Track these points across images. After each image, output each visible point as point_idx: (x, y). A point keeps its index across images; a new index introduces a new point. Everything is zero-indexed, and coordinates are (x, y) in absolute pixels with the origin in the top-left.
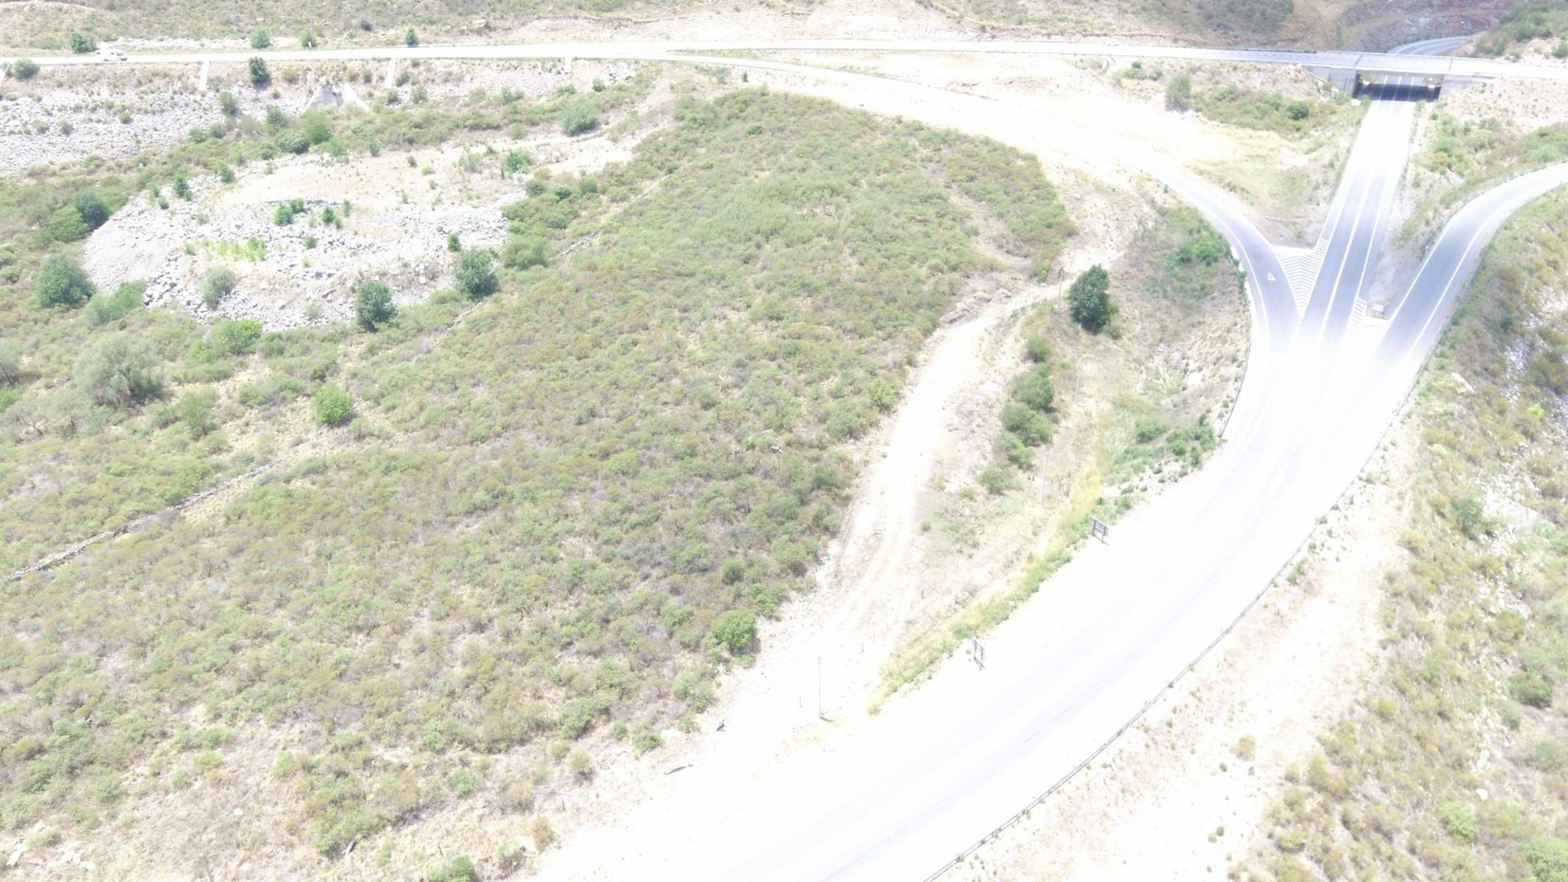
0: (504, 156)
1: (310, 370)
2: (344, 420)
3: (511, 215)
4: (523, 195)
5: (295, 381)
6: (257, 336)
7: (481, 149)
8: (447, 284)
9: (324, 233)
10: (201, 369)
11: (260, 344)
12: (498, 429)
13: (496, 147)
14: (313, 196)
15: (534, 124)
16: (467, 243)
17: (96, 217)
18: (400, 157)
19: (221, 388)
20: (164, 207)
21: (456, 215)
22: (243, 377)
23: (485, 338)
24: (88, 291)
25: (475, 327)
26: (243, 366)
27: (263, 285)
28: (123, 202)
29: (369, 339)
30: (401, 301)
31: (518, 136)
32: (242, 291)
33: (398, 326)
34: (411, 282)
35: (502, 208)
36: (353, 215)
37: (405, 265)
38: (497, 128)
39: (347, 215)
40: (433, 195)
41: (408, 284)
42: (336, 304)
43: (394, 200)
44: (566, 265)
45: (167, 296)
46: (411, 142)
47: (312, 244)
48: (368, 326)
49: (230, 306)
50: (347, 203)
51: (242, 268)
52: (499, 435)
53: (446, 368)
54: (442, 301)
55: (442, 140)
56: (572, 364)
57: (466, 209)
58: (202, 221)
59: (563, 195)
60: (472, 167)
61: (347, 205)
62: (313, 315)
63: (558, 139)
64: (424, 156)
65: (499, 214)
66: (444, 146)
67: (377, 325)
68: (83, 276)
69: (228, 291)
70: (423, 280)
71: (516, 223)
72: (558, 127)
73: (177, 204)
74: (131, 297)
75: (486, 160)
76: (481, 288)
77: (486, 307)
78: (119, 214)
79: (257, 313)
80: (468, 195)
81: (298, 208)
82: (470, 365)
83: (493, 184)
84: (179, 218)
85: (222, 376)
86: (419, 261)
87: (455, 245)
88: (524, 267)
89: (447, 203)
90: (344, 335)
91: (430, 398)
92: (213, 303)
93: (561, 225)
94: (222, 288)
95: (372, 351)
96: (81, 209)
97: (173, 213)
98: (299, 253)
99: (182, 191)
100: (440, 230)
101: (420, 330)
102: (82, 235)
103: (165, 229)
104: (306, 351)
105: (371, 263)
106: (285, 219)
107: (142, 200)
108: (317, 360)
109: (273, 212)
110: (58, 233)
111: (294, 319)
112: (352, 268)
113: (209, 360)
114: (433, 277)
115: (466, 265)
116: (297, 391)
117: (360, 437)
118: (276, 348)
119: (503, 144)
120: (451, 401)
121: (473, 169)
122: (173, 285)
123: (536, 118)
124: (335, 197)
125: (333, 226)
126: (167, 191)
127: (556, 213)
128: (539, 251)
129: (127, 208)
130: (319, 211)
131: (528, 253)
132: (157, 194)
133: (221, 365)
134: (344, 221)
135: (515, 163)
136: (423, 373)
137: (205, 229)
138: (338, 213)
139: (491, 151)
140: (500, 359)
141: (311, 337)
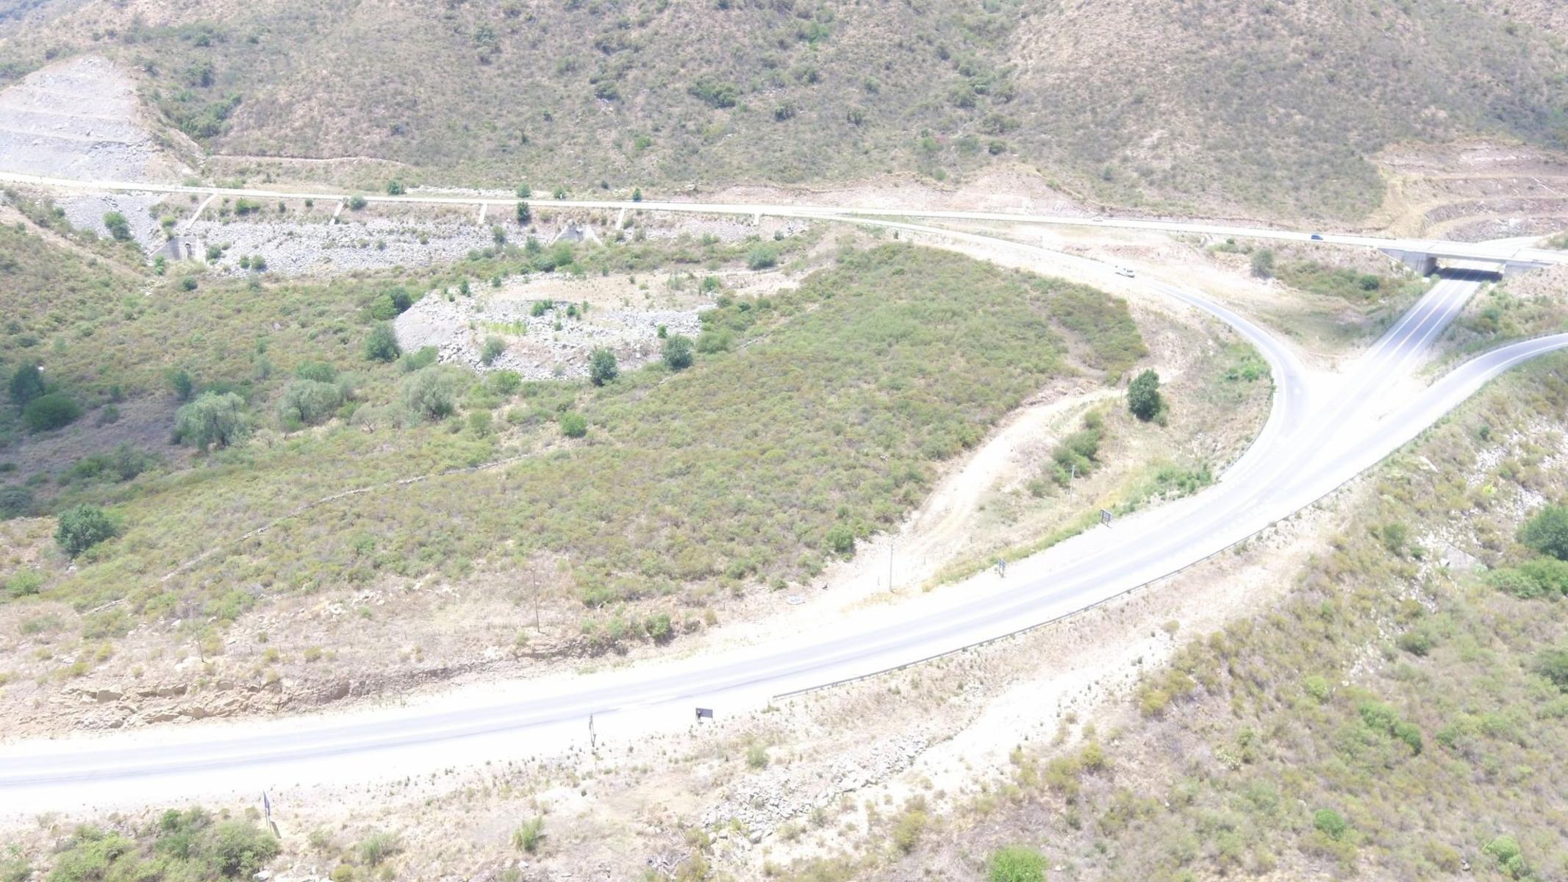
0: (701, 281)
1: (556, 406)
2: (581, 433)
3: (704, 318)
4: (714, 306)
5: (546, 410)
6: (519, 383)
7: (685, 275)
8: (655, 359)
9: (568, 323)
10: (480, 400)
11: (521, 389)
12: (689, 440)
13: (695, 274)
14: (559, 298)
15: (726, 260)
16: (671, 332)
17: (402, 304)
18: (624, 278)
19: (495, 414)
20: (452, 300)
21: (664, 316)
22: (507, 409)
23: (682, 393)
24: (398, 352)
25: (675, 386)
26: (508, 402)
27: (525, 351)
28: (421, 296)
29: (597, 390)
30: (623, 368)
31: (713, 268)
32: (509, 355)
33: (619, 383)
34: (629, 356)
35: (699, 313)
36: (590, 313)
37: (627, 344)
38: (697, 262)
39: (585, 311)
40: (647, 302)
41: (629, 357)
42: (575, 367)
43: (618, 304)
44: (743, 351)
45: (454, 357)
46: (631, 267)
47: (559, 328)
48: (598, 382)
49: (500, 364)
50: (585, 303)
51: (511, 339)
52: (689, 445)
53: (653, 407)
54: (651, 369)
55: (655, 267)
56: (744, 406)
57: (671, 312)
58: (479, 310)
59: (745, 308)
60: (677, 286)
61: (586, 306)
62: (558, 373)
63: (744, 272)
64: (641, 278)
65: (696, 317)
66: (656, 272)
67: (604, 381)
68: (395, 341)
69: (499, 354)
70: (638, 355)
71: (708, 324)
72: (744, 263)
73: (461, 299)
74: (429, 355)
75: (688, 283)
76: (679, 362)
77: (683, 374)
78: (419, 304)
79: (518, 370)
80: (672, 303)
81: (548, 305)
82: (670, 407)
83: (692, 298)
84: (463, 308)
85: (494, 406)
86: (636, 342)
87: (662, 333)
88: (712, 351)
89: (658, 308)
90: (580, 387)
91: (641, 425)
92: (488, 361)
93: (740, 328)
94: (495, 351)
95: (599, 397)
96: (393, 298)
97: (458, 304)
98: (550, 333)
99: (465, 291)
100: (652, 324)
101: (635, 387)
102: (392, 316)
103: (453, 313)
104: (553, 394)
105: (603, 342)
106: (539, 312)
107: (435, 295)
108: (562, 399)
109: (530, 308)
110: (376, 313)
111: (545, 374)
112: (588, 343)
113: (485, 396)
114: (646, 353)
115: (671, 346)
116: (549, 418)
117: (591, 444)
118: (531, 392)
119: (701, 273)
120: (657, 426)
121: (677, 288)
122: (459, 350)
123: (728, 256)
124: (578, 300)
125: (574, 318)
126: (453, 290)
127: (739, 319)
128: (724, 342)
129: (425, 300)
130: (565, 309)
131: (716, 342)
132: (446, 292)
133: (493, 399)
134: (583, 315)
135: (709, 285)
136: (635, 410)
137: (482, 316)
138: (579, 309)
139: (692, 277)
140: (693, 403)
141: (557, 386)
